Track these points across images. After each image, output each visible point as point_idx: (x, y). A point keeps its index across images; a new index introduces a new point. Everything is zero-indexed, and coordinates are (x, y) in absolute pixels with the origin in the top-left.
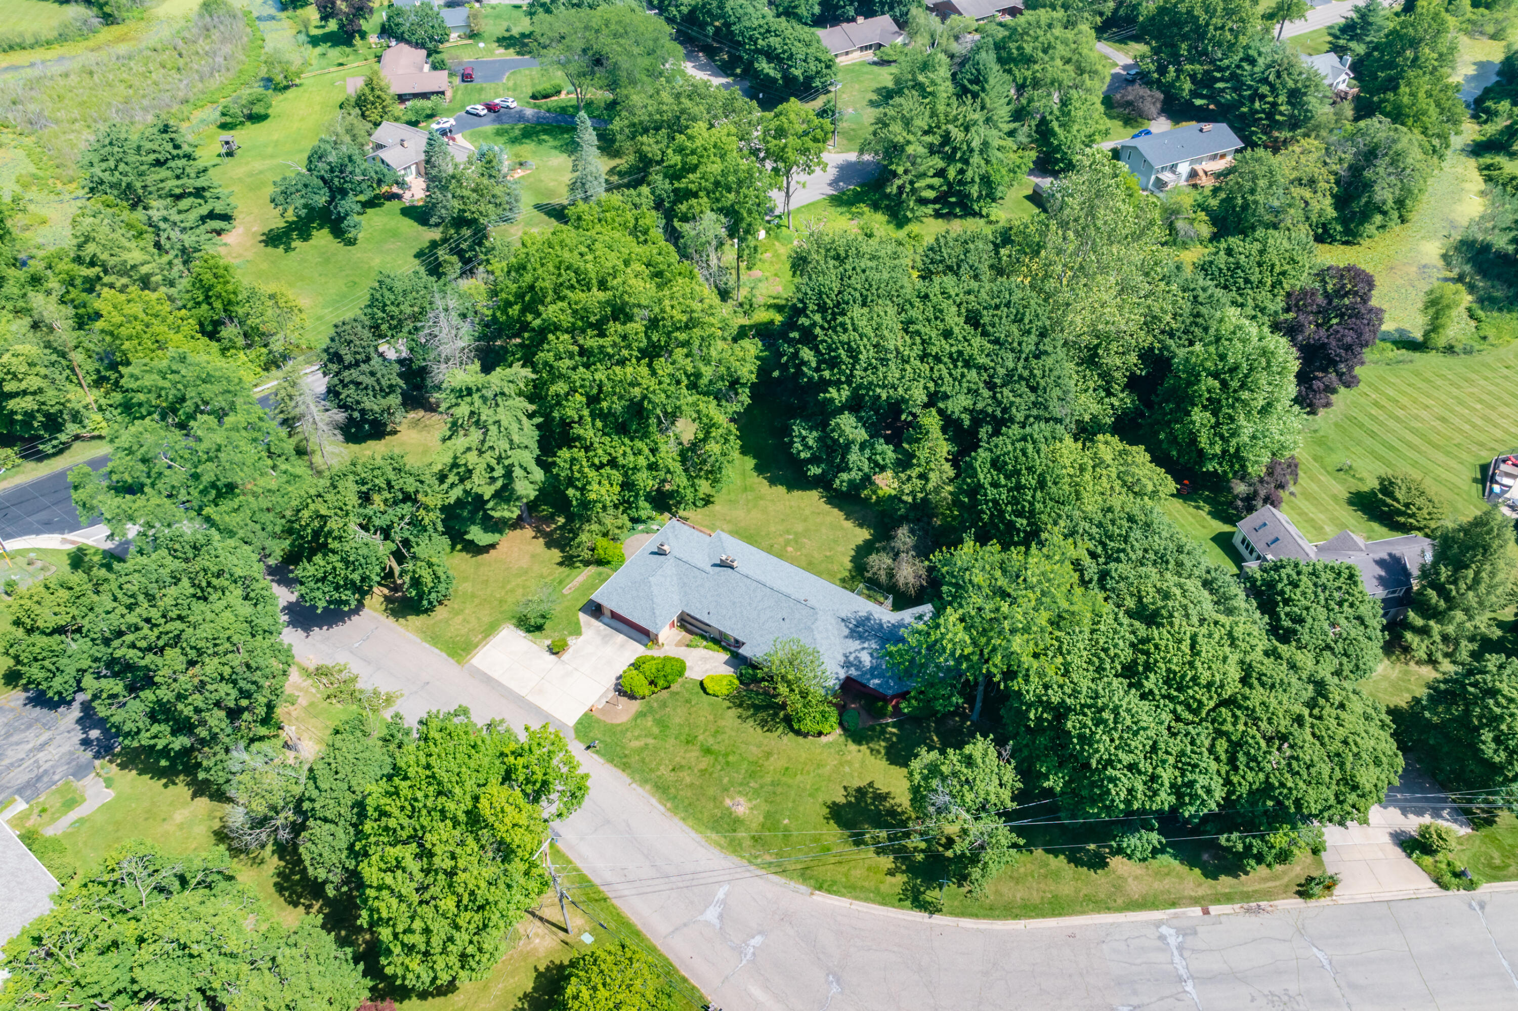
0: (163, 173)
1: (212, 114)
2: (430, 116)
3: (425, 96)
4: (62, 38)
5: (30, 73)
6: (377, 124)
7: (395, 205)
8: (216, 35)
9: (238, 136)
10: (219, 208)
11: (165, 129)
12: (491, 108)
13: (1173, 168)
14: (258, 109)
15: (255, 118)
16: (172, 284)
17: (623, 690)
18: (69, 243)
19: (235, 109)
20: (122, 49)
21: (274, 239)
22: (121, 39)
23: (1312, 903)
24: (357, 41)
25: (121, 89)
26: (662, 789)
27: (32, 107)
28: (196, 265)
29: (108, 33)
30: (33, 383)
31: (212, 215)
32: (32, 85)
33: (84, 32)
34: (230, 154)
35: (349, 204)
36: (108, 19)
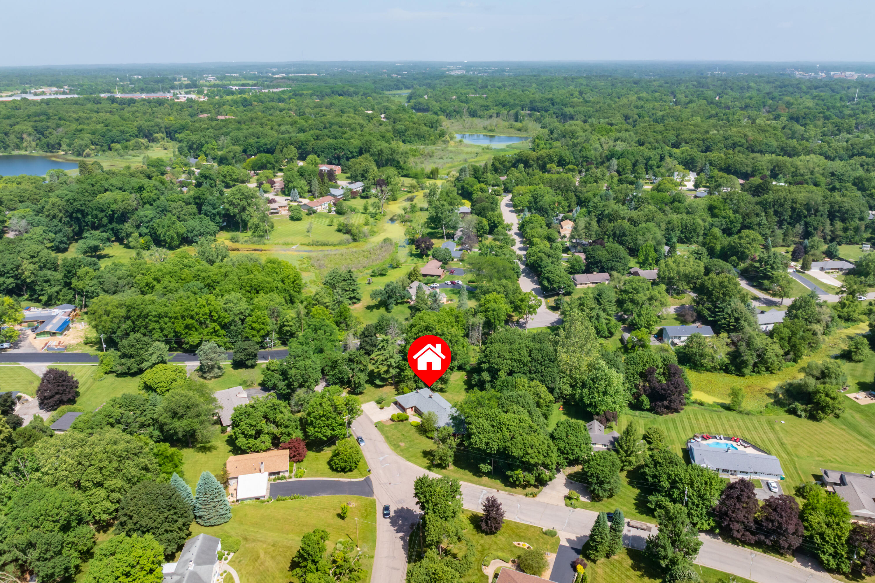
0: (345, 283)
1: (370, 271)
2: (433, 282)
3: (433, 276)
4: (339, 244)
5: (326, 253)
6: (413, 281)
7: (408, 305)
8: (383, 249)
9: (373, 279)
10: (357, 296)
11: (349, 272)
12: (453, 283)
13: (680, 338)
14: (383, 273)
15: (382, 275)
16: (334, 310)
17: (392, 420)
18: (313, 294)
19: (376, 271)
20: (354, 249)
21: (370, 308)
22: (356, 247)
23: (527, 498)
24: (424, 257)
25: (348, 261)
26: (387, 438)
27: (322, 262)
28: (341, 306)
29: (353, 244)
30: (291, 323)
31: (354, 298)
32: (325, 256)
33: (347, 242)
34: (369, 283)
35: (392, 301)
36: (355, 240)
